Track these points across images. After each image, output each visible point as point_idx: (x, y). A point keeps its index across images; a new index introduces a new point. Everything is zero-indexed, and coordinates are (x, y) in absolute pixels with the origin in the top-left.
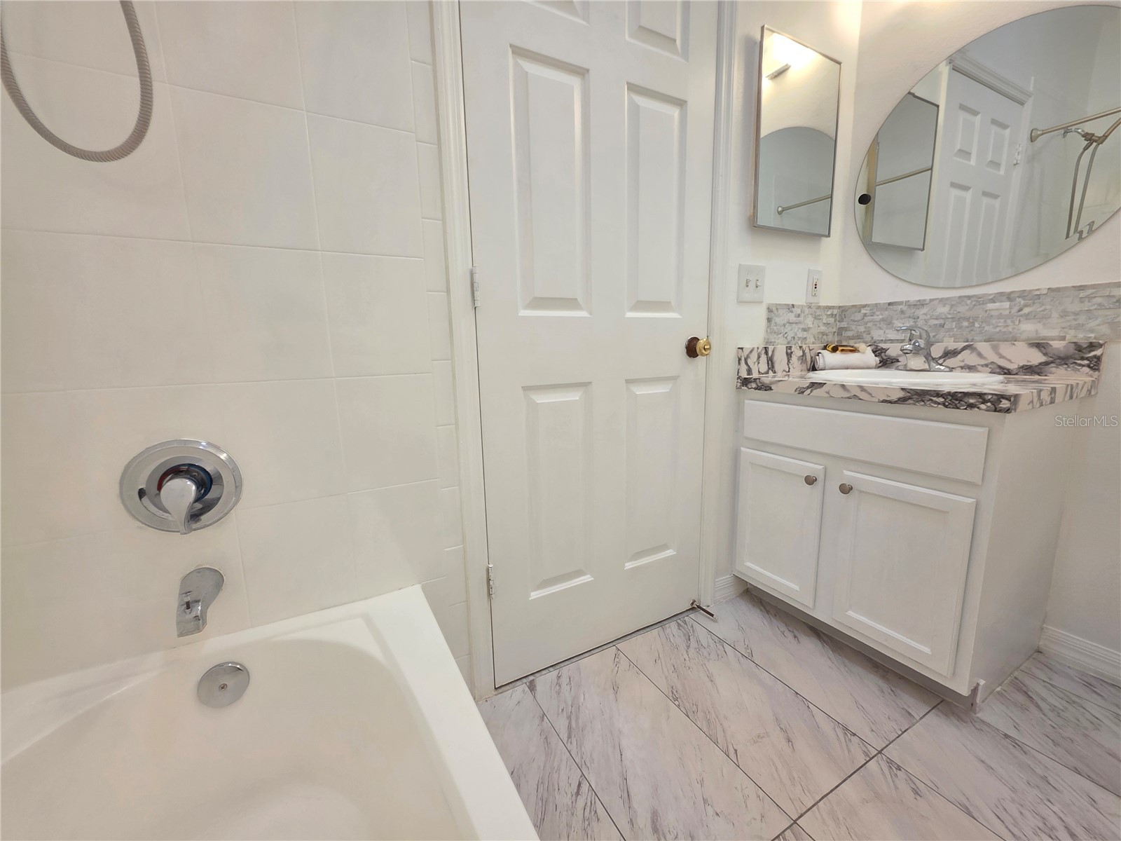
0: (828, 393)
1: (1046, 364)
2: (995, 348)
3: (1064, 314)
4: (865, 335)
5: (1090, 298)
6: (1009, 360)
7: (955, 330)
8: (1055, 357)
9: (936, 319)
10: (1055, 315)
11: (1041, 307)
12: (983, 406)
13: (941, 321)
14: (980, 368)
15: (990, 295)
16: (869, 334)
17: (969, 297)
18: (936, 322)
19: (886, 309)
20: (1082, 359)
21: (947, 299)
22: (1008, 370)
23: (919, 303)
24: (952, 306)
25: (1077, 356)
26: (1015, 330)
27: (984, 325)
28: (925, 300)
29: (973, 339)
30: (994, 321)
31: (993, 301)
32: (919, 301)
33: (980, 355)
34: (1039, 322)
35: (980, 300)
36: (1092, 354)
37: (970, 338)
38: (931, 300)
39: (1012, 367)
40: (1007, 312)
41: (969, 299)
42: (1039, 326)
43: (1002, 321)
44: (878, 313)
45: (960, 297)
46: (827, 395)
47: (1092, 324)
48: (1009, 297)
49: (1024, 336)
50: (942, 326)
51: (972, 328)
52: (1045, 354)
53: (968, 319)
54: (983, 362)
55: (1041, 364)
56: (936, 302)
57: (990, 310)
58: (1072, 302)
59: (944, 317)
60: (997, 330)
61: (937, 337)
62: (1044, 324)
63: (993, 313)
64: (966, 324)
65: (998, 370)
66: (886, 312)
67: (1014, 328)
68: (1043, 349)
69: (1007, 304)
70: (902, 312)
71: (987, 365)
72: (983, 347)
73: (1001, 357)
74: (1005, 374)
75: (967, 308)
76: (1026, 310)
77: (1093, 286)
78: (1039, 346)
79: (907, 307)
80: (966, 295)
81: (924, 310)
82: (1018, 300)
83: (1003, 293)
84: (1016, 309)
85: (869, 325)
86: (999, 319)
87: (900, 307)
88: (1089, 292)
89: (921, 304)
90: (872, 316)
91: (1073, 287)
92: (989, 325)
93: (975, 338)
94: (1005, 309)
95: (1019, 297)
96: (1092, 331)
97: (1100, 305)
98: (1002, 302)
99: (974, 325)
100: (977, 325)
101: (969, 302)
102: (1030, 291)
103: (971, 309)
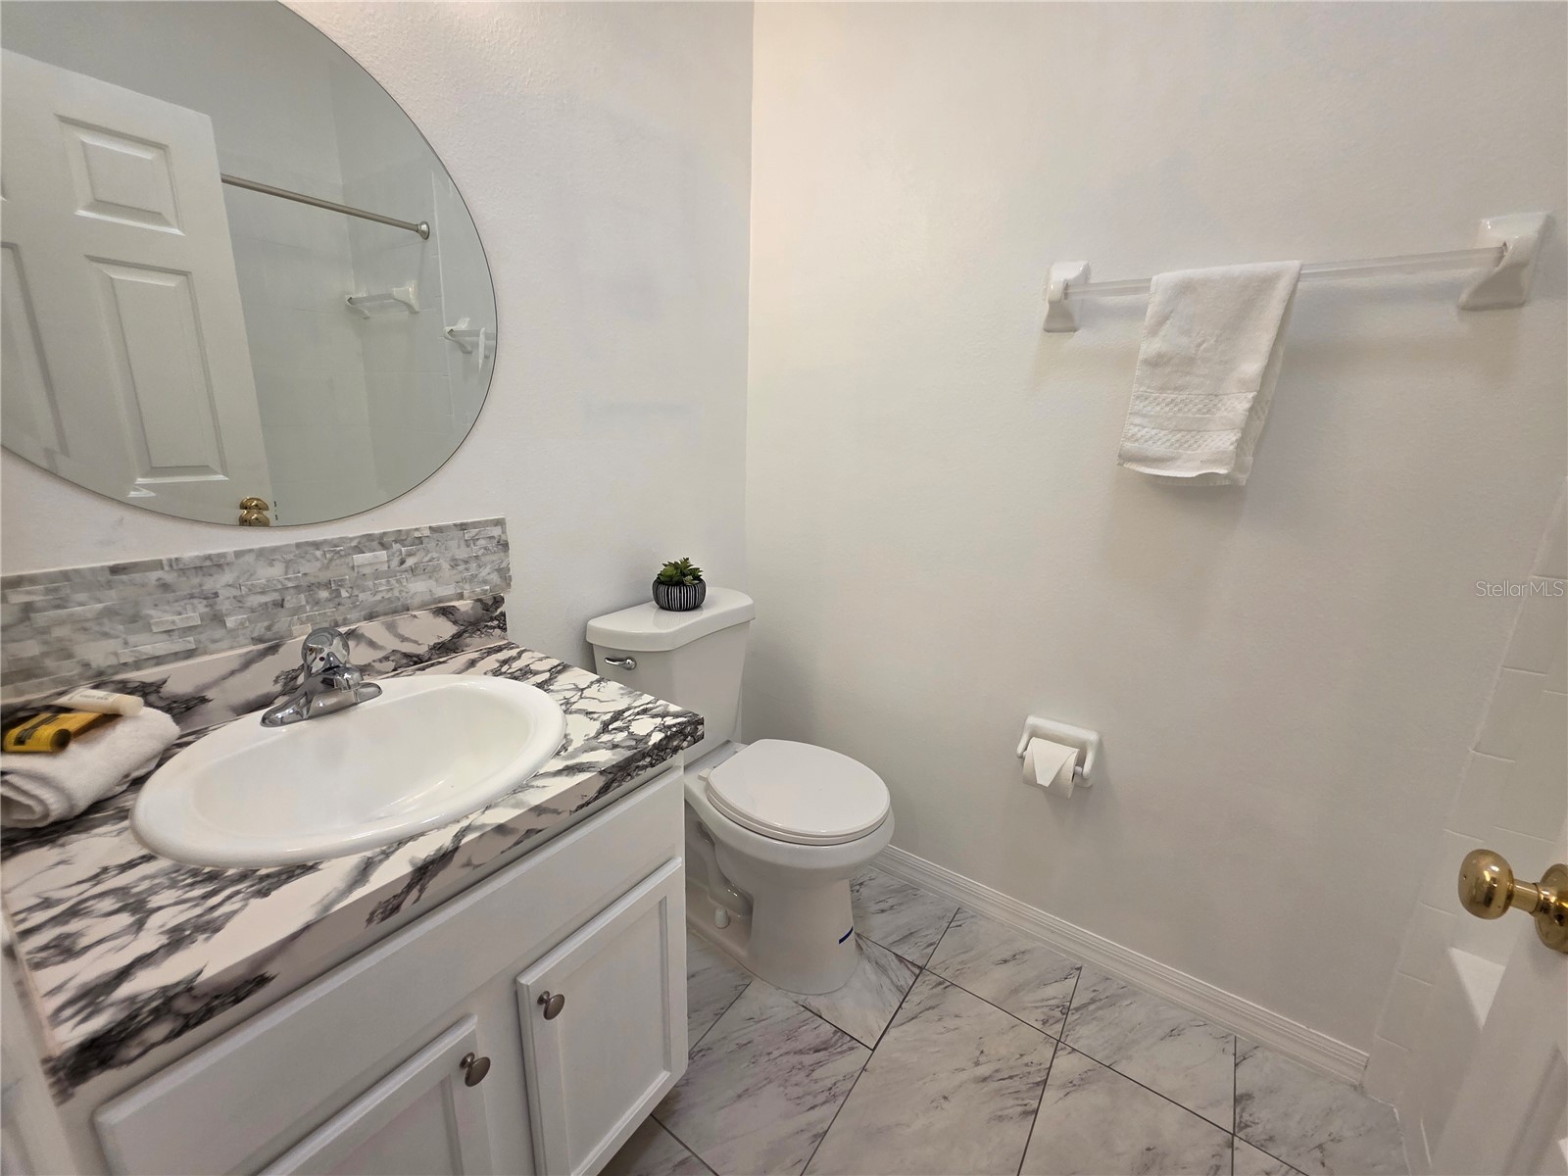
0: (468, 864)
1: (458, 635)
2: (391, 628)
3: (454, 563)
4: (50, 663)
5: (475, 540)
6: (416, 642)
7: (308, 608)
8: (465, 624)
9: (263, 593)
10: (446, 566)
11: (426, 555)
12: (685, 744)
13: (276, 596)
14: (377, 665)
15: (352, 539)
16: (70, 656)
17: (317, 545)
18: (264, 599)
19: (109, 585)
20: (492, 619)
21: (275, 550)
22: (418, 656)
23: (208, 563)
24: (288, 564)
25: (486, 618)
26: (404, 594)
27: (356, 592)
28: (223, 555)
29: (345, 619)
30: (370, 584)
31: (359, 550)
32: (209, 557)
33: (372, 644)
34: (430, 577)
35: (337, 550)
36: (499, 611)
37: (340, 619)
38: (239, 554)
39: (422, 650)
40: (385, 567)
41: (318, 549)
42: (432, 583)
43: (383, 581)
44: (82, 596)
45: (298, 545)
46: (468, 870)
47: (484, 572)
48: (381, 542)
49: (417, 601)
50: (281, 604)
51: (337, 600)
52: (455, 623)
53: (327, 585)
54: (381, 654)
55: (453, 637)
56: (250, 558)
57: (358, 566)
58: (459, 547)
59: (280, 587)
60: (378, 597)
61: (275, 628)
62: (437, 580)
63: (367, 570)
64: (324, 594)
65: (405, 661)
66: (113, 593)
67: (401, 592)
68: (451, 616)
69: (383, 554)
70: (165, 587)
71: (386, 658)
72: (373, 629)
73: (404, 639)
74: (416, 663)
75: (318, 564)
76: (410, 562)
77: (475, 525)
78: (445, 612)
79: (175, 574)
80: (311, 539)
81: (228, 577)
82: (396, 547)
83: (370, 535)
84: (395, 562)
85: (58, 632)
86: (376, 579)
87: (153, 576)
88: (474, 532)
89: (214, 564)
90: (58, 607)
91: (455, 525)
92: (364, 591)
93: (349, 616)
94: (382, 563)
95: (396, 541)
96: (485, 582)
97: (485, 549)
98: (374, 551)
99: (339, 595)
100: (344, 594)
101: (318, 553)
102: (408, 532)
103: (326, 567)
